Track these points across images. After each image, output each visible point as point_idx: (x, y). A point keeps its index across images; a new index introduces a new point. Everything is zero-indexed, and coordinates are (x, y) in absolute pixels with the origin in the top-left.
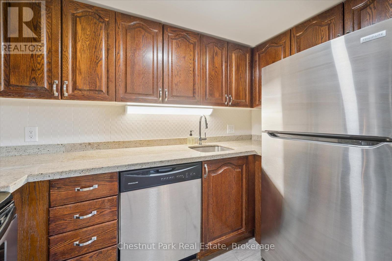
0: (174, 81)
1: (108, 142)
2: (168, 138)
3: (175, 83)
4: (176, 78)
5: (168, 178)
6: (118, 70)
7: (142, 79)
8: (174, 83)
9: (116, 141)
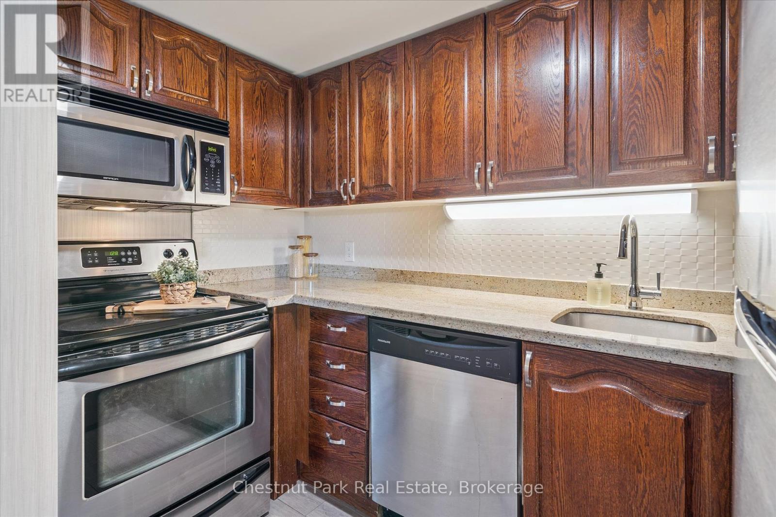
0: (510, 136)
1: (425, 272)
2: (542, 278)
3: (512, 141)
4: (514, 128)
5: (438, 354)
6: (409, 144)
7: (445, 150)
8: (510, 142)
9: (437, 271)
